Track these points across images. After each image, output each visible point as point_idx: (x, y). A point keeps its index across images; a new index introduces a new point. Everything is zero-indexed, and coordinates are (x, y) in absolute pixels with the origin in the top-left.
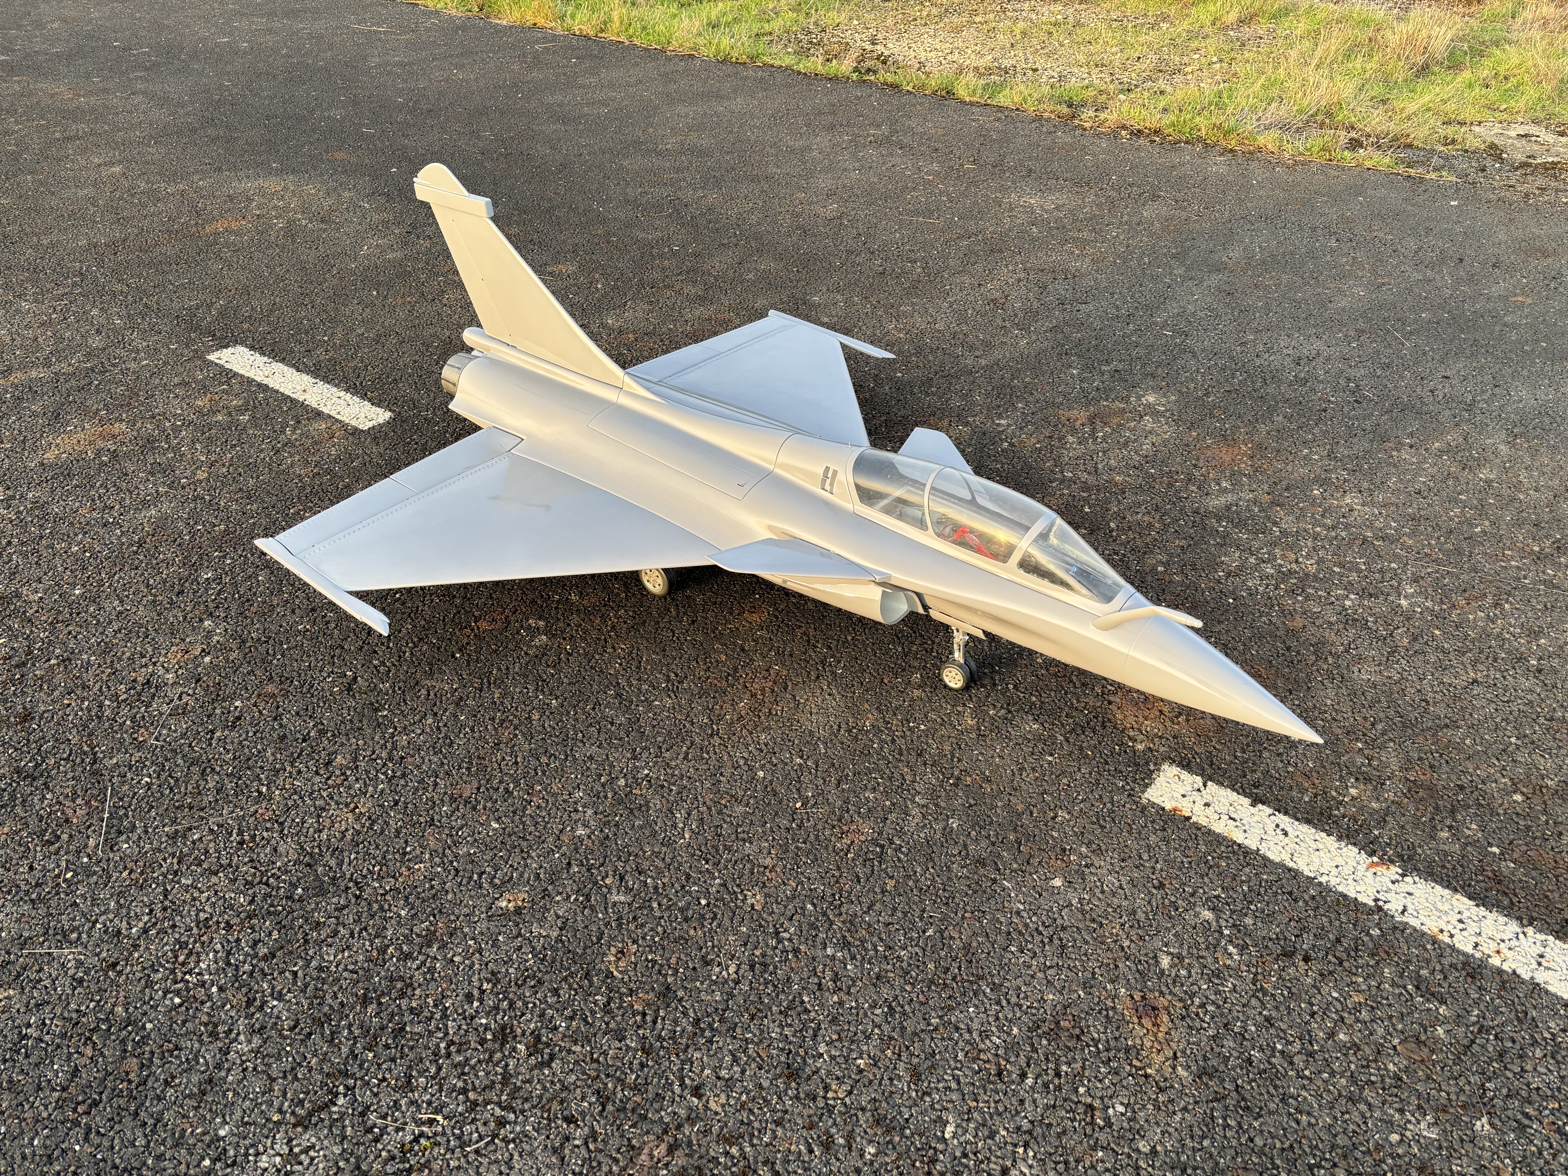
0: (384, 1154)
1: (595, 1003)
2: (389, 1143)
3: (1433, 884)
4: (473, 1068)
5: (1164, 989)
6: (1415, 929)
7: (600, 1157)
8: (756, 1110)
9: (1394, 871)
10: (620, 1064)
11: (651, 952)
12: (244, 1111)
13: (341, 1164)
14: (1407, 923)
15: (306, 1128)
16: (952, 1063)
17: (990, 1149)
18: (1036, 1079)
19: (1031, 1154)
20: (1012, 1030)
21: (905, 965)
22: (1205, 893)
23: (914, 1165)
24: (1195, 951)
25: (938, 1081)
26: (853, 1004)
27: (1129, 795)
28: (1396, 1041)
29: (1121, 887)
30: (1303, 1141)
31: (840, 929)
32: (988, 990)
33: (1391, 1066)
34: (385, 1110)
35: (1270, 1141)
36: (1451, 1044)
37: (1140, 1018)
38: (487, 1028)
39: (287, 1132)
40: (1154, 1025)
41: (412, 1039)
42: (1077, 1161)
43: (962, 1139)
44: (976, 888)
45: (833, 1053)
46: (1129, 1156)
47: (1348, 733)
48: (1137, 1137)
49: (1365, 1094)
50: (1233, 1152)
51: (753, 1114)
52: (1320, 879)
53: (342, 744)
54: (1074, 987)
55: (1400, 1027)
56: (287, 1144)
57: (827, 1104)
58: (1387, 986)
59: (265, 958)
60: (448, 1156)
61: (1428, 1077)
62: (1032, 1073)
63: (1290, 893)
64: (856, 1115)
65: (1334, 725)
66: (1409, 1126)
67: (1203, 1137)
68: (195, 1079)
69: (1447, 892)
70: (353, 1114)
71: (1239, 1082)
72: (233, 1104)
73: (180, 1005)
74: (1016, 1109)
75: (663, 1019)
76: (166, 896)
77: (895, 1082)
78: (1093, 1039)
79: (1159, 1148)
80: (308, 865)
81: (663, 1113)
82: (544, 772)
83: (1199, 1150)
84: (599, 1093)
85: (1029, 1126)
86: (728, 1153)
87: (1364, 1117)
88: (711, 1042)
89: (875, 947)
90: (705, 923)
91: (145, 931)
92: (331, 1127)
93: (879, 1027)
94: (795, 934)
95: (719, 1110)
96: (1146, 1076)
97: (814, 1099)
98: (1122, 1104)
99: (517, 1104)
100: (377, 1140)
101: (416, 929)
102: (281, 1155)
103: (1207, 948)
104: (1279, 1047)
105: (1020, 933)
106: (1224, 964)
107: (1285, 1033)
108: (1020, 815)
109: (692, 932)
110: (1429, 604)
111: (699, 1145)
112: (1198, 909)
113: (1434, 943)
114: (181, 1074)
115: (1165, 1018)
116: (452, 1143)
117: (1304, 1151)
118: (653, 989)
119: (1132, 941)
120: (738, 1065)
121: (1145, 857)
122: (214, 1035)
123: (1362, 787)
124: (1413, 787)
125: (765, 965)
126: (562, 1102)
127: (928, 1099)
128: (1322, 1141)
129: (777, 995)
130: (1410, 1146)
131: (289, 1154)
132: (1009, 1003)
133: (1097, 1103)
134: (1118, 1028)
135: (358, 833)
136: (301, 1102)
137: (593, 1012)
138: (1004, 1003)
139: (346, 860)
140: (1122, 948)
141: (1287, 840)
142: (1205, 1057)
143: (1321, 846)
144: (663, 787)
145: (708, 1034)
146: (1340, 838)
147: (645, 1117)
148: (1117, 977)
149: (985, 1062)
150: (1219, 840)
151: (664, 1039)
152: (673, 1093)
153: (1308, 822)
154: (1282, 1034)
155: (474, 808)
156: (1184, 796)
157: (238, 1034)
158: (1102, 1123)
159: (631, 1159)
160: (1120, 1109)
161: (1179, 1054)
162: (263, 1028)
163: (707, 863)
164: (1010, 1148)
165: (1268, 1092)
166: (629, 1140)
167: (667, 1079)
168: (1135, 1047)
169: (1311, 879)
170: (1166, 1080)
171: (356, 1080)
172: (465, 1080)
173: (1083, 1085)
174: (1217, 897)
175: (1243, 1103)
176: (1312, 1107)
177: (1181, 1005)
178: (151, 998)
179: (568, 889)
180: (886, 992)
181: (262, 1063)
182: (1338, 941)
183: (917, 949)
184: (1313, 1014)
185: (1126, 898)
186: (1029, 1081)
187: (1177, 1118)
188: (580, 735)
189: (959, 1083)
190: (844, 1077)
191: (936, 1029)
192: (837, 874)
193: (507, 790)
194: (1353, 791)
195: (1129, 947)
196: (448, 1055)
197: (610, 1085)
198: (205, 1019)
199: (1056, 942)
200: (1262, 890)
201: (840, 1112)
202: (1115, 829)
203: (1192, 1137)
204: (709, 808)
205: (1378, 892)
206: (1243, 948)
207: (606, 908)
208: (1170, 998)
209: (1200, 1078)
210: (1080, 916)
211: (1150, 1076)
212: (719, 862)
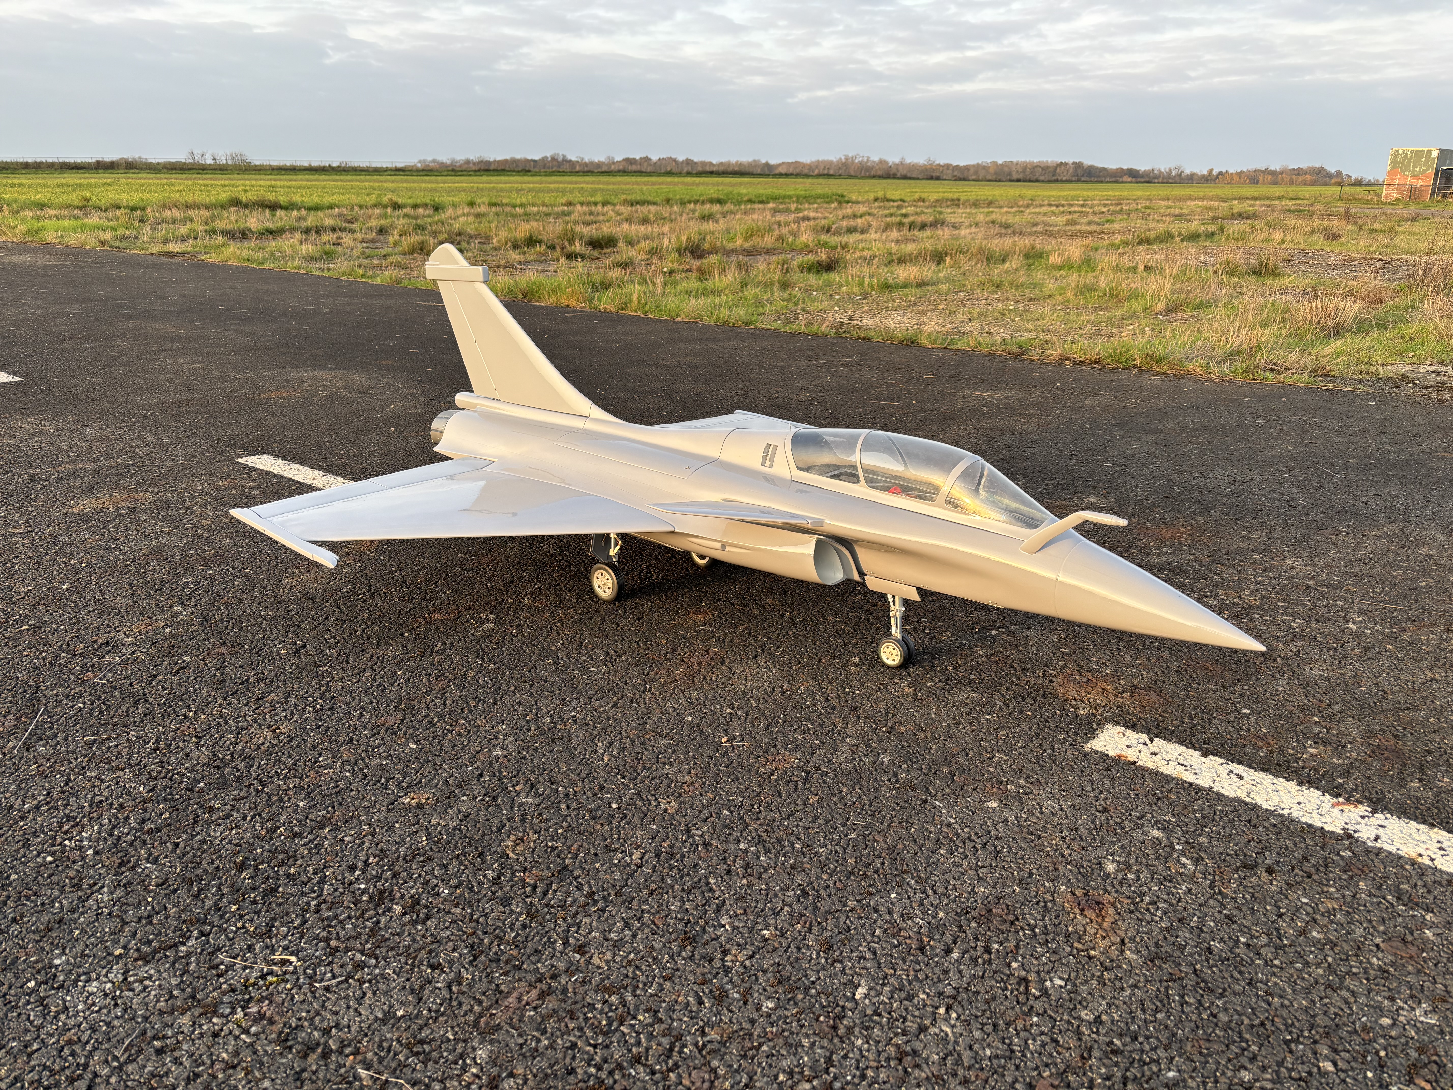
0: (224, 986)
1: (485, 876)
2: (233, 978)
3: (1407, 821)
4: (341, 922)
5: (1109, 888)
6: (1390, 853)
7: (462, 998)
8: (643, 967)
9: (1363, 809)
10: (501, 924)
11: (552, 839)
12: (87, 946)
13: (175, 993)
14: (1382, 848)
15: (147, 962)
16: (869, 938)
17: (906, 1009)
18: (964, 954)
19: (954, 1015)
20: (937, 913)
21: (823, 859)
22: (1153, 817)
23: (817, 1020)
24: (1144, 860)
25: (852, 951)
26: (763, 887)
27: (1071, 745)
28: (1378, 940)
29: (1061, 809)
30: (1276, 1019)
31: (756, 830)
32: (913, 882)
33: (1375, 960)
34: (236, 951)
35: (1236, 1017)
36: (1443, 946)
37: (1082, 910)
38: (364, 892)
39: (126, 965)
40: (1097, 916)
41: (282, 898)
42: (1008, 1024)
43: (875, 1000)
44: (904, 805)
45: (736, 924)
46: (1069, 1022)
47: (1303, 710)
48: (1078, 1006)
49: (1347, 983)
50: (1192, 1025)
51: (641, 970)
52: (1281, 812)
53: (278, 687)
54: (1008, 882)
55: (1382, 928)
56: (123, 974)
57: (724, 966)
58: (1363, 895)
59: (150, 832)
60: (294, 991)
61: (1419, 972)
62: (959, 948)
63: (1249, 821)
64: (755, 975)
65: (1287, 704)
66: (1401, 1012)
67: (1157, 1011)
68: (45, 918)
69: (1422, 827)
70: (201, 953)
71: (1198, 966)
72: (77, 940)
73: (51, 863)
74: (939, 977)
75: (555, 891)
76: (67, 784)
77: (803, 951)
78: (1029, 925)
79: (1104, 1017)
80: (218, 767)
81: (539, 965)
82: (470, 712)
83: (1152, 1022)
84: (472, 946)
85: (954, 992)
86: (607, 1001)
87: (1347, 1002)
88: (603, 910)
89: (792, 845)
90: (614, 821)
91: (37, 807)
92: (174, 963)
93: (790, 906)
94: (708, 831)
95: (603, 965)
96: (1090, 958)
97: (711, 961)
98: (1061, 978)
99: (382, 952)
100: (219, 976)
101: (311, 816)
102: (113, 983)
103: (1158, 858)
104: (1243, 940)
105: (951, 840)
106: (1177, 872)
107: (1250, 929)
108: (954, 756)
109: (598, 827)
110: (1379, 628)
111: (575, 993)
112: (1146, 829)
113: (1413, 864)
114: (32, 914)
115: (1111, 911)
116: (302, 980)
117: (1278, 1028)
118: (549, 868)
119: (1073, 850)
120: (630, 929)
121: (1088, 788)
122: (78, 887)
123: (1321, 747)
124: (1376, 751)
125: (672, 855)
126: (430, 952)
127: (839, 965)
128: (1299, 1020)
129: (682, 878)
130: (1405, 1029)
131: (122, 982)
132: (935, 892)
133: (1032, 977)
134: (1057, 917)
135: (274, 746)
136: (149, 942)
137: (480, 883)
138: (930, 892)
139: (256, 764)
140: (1063, 856)
141: (1242, 782)
142: (1157, 945)
143: (1279, 788)
144: (587, 724)
145: (601, 904)
146: (1300, 784)
147: (519, 968)
148: (1058, 877)
149: (906, 938)
150: (1168, 779)
151: (553, 907)
152: (554, 949)
153: (1264, 770)
154: (1245, 930)
155: (395, 733)
156: (1129, 747)
157: (102, 887)
158: (1037, 993)
159: (497, 1002)
160: (1059, 982)
161: (1127, 941)
162: (129, 883)
163: (623, 778)
164: (929, 1009)
165: (1232, 976)
166: (497, 985)
167: (549, 938)
168: (1076, 932)
169: (1271, 813)
170: (1112, 961)
171: (214, 927)
172: (329, 932)
173: (1016, 961)
174: (1168, 822)
175: (1202, 985)
176: (1285, 991)
177: (1129, 901)
178: (24, 856)
179: (476, 792)
180: (799, 879)
181: (119, 910)
182: (1305, 858)
183: (837, 848)
184: (1280, 916)
185: (1067, 818)
186: (955, 955)
187: (1128, 992)
188: (512, 688)
189: (875, 953)
190: (746, 944)
191: (852, 910)
192: (758, 790)
193: (430, 723)
194: (1313, 751)
195: (1070, 855)
196: (318, 911)
197: (486, 941)
198: (73, 874)
199: (989, 847)
200: (1217, 818)
201: (737, 972)
202: (1056, 768)
203: (1144, 1010)
204: (632, 741)
205: (1346, 823)
206: (1197, 861)
207: (512, 808)
208: (1116, 895)
209: (1152, 961)
210: (1017, 829)
211: (1094, 957)
212: (636, 778)
